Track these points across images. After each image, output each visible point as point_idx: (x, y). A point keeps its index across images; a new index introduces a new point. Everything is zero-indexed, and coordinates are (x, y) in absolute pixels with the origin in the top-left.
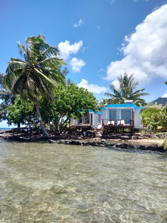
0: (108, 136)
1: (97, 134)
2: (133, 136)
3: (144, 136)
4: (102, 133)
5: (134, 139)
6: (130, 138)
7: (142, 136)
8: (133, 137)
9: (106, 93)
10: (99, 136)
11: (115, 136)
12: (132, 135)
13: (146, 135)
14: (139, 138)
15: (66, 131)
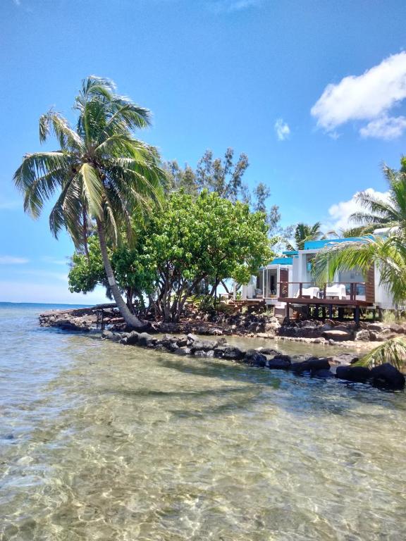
0: (295, 327)
1: (270, 322)
2: (361, 332)
3: (392, 330)
4: (282, 320)
5: (361, 339)
6: (352, 338)
7: (387, 332)
8: (360, 335)
9: (354, 215)
10: (273, 327)
11: (311, 329)
12: (357, 328)
13: (397, 330)
14: (377, 336)
15: (205, 313)
